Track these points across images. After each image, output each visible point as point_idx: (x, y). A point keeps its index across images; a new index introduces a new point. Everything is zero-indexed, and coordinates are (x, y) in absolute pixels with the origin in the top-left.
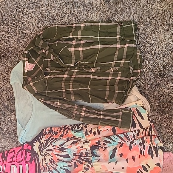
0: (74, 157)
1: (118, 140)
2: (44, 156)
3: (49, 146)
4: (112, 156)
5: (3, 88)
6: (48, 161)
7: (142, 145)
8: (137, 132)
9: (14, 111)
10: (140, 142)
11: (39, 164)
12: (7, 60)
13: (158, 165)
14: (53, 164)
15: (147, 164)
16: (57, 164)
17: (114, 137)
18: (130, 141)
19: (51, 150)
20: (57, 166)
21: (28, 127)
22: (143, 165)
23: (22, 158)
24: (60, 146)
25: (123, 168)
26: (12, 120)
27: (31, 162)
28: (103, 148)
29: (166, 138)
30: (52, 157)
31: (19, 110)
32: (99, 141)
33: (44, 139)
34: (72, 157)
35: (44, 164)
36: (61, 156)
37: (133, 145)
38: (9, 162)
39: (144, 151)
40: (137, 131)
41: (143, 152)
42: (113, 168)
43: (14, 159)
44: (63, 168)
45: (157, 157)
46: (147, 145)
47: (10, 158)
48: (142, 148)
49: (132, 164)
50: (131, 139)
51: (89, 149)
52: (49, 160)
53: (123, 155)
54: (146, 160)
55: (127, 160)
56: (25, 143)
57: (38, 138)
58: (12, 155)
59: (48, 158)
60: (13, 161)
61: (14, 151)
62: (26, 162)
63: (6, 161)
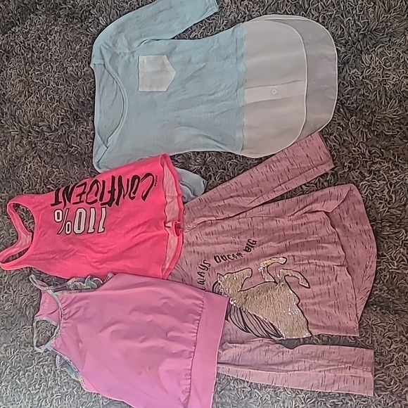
5: (79, 73)
9: (93, 113)
12: (91, 23)
21: (113, 139)
23: (96, 195)
26: (89, 129)
27: (109, 204)
31: (101, 111)
38: (74, 204)
43: (84, 196)
47: (77, 196)
58: (80, 190)
60: (80, 202)
61: (85, 184)
62: (102, 204)
63: (69, 201)
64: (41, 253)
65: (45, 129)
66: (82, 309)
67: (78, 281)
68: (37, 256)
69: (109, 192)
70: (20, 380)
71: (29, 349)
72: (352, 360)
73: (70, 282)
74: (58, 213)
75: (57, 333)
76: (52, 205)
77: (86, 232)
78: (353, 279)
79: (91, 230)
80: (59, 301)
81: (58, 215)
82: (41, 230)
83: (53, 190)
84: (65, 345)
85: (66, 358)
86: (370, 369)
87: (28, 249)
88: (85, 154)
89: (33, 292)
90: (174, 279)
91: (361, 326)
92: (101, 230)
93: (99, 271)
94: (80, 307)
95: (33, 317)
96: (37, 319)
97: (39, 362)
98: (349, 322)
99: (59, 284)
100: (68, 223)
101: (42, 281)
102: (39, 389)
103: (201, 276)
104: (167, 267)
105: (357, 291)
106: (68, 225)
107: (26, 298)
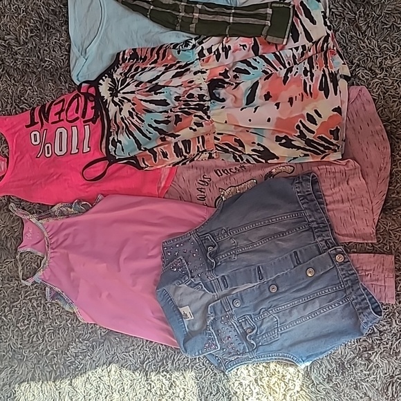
0: (177, 104)
1: (261, 65)
2: (119, 106)
3: (128, 84)
4: (250, 99)
6: (125, 114)
7: (309, 74)
8: (300, 50)
9: (67, 22)
10: (305, 68)
11: (109, 121)
13: (338, 110)
14: (135, 117)
15: (316, 112)
16: (144, 117)
17: (255, 60)
18: (285, 67)
19: (133, 92)
20: (143, 121)
21: (92, 49)
22: (307, 114)
23: (77, 113)
24: (150, 82)
25: (269, 120)
26: (62, 40)
27: (93, 121)
28: (232, 85)
29: (357, 59)
30: (134, 104)
31: (75, 20)
32: (226, 71)
33: (120, 70)
34: (172, 105)
35: (119, 120)
36: (151, 102)
37: (291, 75)
38: (53, 123)
39: (311, 84)
40: (300, 47)
41: (310, 86)
42: (250, 120)
43: (63, 114)
44: (155, 125)
45: (336, 94)
46: (318, 73)
47: (56, 114)
48: (308, 79)
49: (286, 112)
50: (289, 63)
51: (205, 86)
52: (129, 111)
53: (271, 97)
54: (315, 103)
55: (278, 105)
56: (84, 82)
57: (108, 72)
58: (58, 108)
59: (127, 107)
60: (60, 121)
61: (63, 100)
62: (85, 122)
63: (47, 120)
64: (19, 180)
65: (12, 42)
66: (71, 236)
67: (64, 207)
68: (15, 183)
69: (92, 108)
70: (5, 316)
71: (14, 284)
72: (372, 268)
73: (55, 208)
74: (35, 135)
75: (44, 264)
76: (27, 127)
77: (69, 152)
78: (367, 183)
79: (75, 151)
80: (44, 230)
81: (35, 137)
82: (17, 155)
83: (26, 110)
84: (55, 276)
85: (57, 289)
86: (391, 275)
87: (3, 176)
88: (61, 68)
89: (13, 222)
90: (171, 197)
91: (378, 232)
92: (86, 149)
93: (86, 194)
94: (69, 234)
95: (16, 249)
96: (20, 250)
97: (26, 297)
98: (366, 228)
99: (43, 211)
100: (47, 145)
101: (23, 209)
102: (29, 324)
103: (202, 192)
104: (163, 185)
105: (372, 195)
106: (48, 147)
107: (5, 229)
